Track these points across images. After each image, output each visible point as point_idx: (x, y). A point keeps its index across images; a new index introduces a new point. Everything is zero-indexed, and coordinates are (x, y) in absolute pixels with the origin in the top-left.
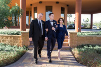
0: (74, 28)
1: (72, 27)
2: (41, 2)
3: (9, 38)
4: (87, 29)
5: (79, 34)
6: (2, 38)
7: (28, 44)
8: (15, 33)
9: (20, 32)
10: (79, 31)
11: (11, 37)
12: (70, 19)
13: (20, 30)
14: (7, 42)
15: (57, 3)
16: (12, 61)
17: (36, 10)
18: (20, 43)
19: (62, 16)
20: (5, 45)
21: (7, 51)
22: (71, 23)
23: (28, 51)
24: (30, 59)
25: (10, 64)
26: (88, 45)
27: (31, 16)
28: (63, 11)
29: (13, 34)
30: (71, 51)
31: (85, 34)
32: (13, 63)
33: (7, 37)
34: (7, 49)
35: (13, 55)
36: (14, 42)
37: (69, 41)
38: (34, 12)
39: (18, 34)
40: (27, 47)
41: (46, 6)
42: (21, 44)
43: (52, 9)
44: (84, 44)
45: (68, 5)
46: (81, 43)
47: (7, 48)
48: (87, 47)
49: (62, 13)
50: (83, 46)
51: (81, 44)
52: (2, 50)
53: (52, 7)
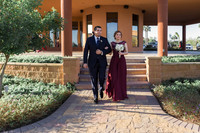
0: (155, 50)
1: (151, 48)
2: (98, 7)
3: (41, 69)
4: (177, 50)
5: (165, 59)
6: (29, 70)
7: (76, 79)
9: (61, 58)
10: (165, 54)
11: (44, 67)
13: (61, 55)
14: (37, 77)
15: (126, 7)
16: (43, 113)
17: (89, 20)
18: (61, 77)
19: (135, 29)
20: (34, 82)
21: (35, 93)
22: (150, 42)
23: (76, 93)
24: (77, 108)
25: (40, 119)
26: (182, 80)
27: (81, 30)
28: (135, 21)
29: (48, 62)
30: (152, 91)
31: (176, 59)
32: (46, 116)
33: (37, 68)
34: (36, 90)
35: (45, 101)
36: (51, 75)
37: (148, 72)
38: (87, 24)
39: (58, 62)
40: (72, 85)
41: (107, 14)
42: (63, 79)
44: (174, 77)
45: (143, 11)
46: (168, 76)
47: (37, 88)
48: (180, 83)
49: (134, 24)
50: (172, 82)
51: (169, 78)
52: (27, 92)
53: (116, 14)
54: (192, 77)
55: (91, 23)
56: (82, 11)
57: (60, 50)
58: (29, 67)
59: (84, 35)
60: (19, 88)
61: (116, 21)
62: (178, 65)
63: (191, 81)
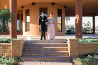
2: (33, 4)
4: (89, 34)
7: (20, 53)
8: (5, 40)
9: (10, 40)
12: (67, 23)
17: (28, 13)
18: (10, 53)
19: (59, 19)
22: (69, 28)
23: (21, 63)
26: (92, 55)
27: (22, 20)
28: (60, 13)
30: (72, 62)
36: (3, 51)
37: (69, 49)
38: (26, 16)
39: (8, 42)
40: (18, 58)
41: (40, 8)
42: (12, 54)
43: (47, 12)
44: (87, 53)
45: (65, 7)
46: (83, 52)
48: (91, 57)
50: (86, 56)
51: (84, 54)
53: (47, 8)
55: (29, 15)
56: (22, 7)
57: (9, 34)
59: (24, 24)
62: (90, 44)
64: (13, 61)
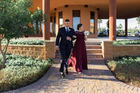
2: (66, 6)
3: (30, 49)
5: (115, 43)
7: (54, 56)
9: (43, 42)
10: (114, 39)
11: (32, 48)
13: (43, 39)
14: (27, 54)
15: (86, 6)
17: (61, 15)
18: (43, 55)
19: (92, 21)
20: (25, 57)
21: (28, 65)
23: (54, 65)
26: (127, 57)
27: (55, 22)
28: (92, 16)
29: (34, 44)
30: (107, 65)
31: (123, 43)
32: (36, 81)
33: (28, 48)
35: (35, 70)
37: (103, 51)
38: (59, 18)
39: (41, 44)
40: (51, 60)
41: (73, 11)
42: (45, 56)
44: (122, 55)
45: (98, 9)
46: (118, 54)
47: (28, 62)
48: (126, 59)
49: (91, 18)
50: (120, 58)
52: (22, 64)
53: (79, 11)
54: (134, 55)
56: (56, 9)
57: (42, 36)
58: (22, 48)
59: (57, 26)
60: (16, 61)
61: (79, 16)
62: (124, 47)
63: (134, 58)
64: (46, 64)
